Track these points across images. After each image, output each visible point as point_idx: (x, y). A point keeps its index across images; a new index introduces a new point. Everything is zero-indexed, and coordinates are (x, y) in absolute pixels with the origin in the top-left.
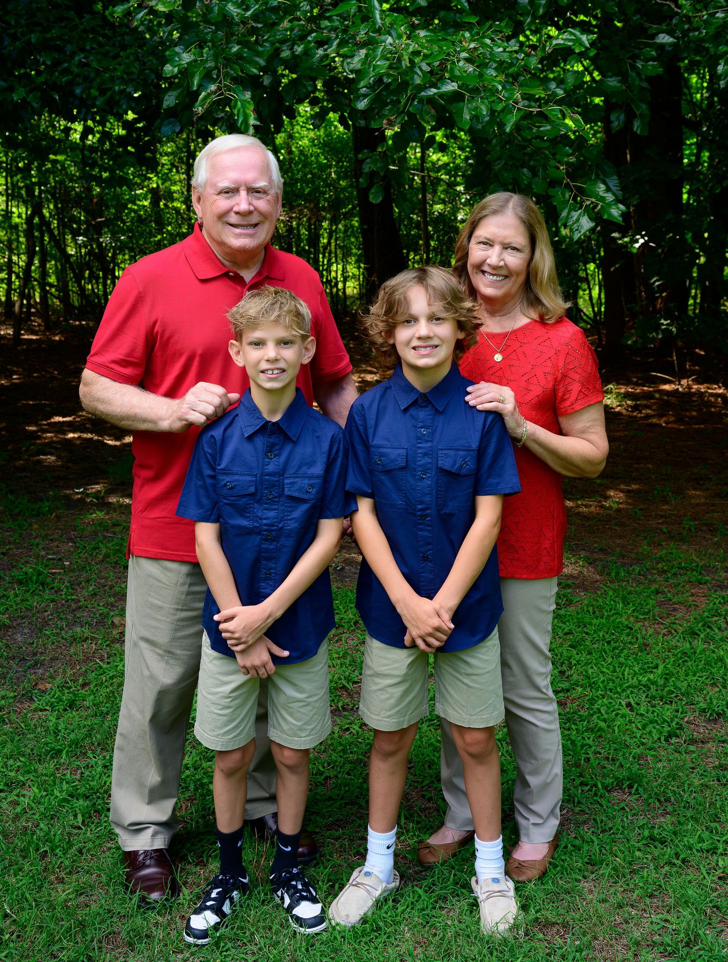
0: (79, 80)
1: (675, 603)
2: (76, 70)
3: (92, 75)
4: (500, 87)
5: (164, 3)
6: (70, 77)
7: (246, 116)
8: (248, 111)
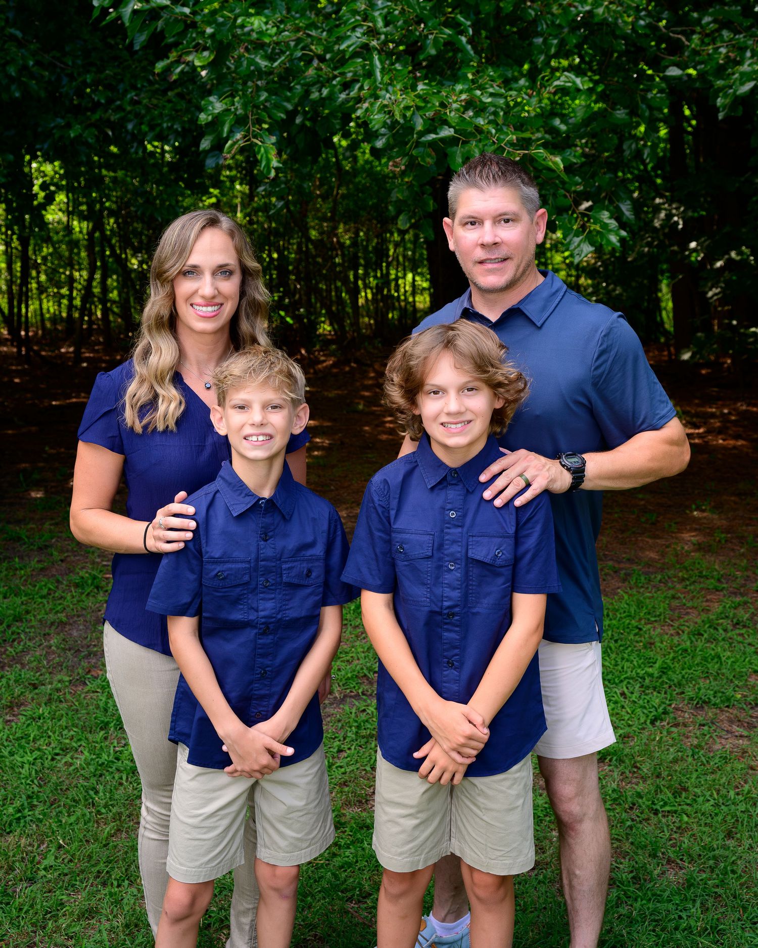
0: (131, 116)
1: (688, 608)
2: (129, 108)
3: (143, 112)
4: (494, 131)
5: (199, 59)
6: (122, 114)
7: (268, 161)
8: (270, 156)
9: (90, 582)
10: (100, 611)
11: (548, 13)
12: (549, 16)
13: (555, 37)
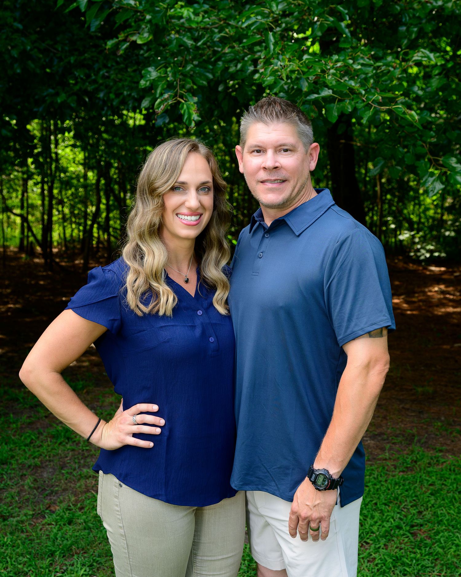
0: (102, 88)
2: (101, 81)
3: (111, 84)
4: (363, 92)
5: (141, 38)
6: (96, 86)
7: (190, 115)
8: (191, 111)
9: (63, 434)
10: (67, 457)
11: (410, 8)
12: (411, 11)
13: (416, 26)
